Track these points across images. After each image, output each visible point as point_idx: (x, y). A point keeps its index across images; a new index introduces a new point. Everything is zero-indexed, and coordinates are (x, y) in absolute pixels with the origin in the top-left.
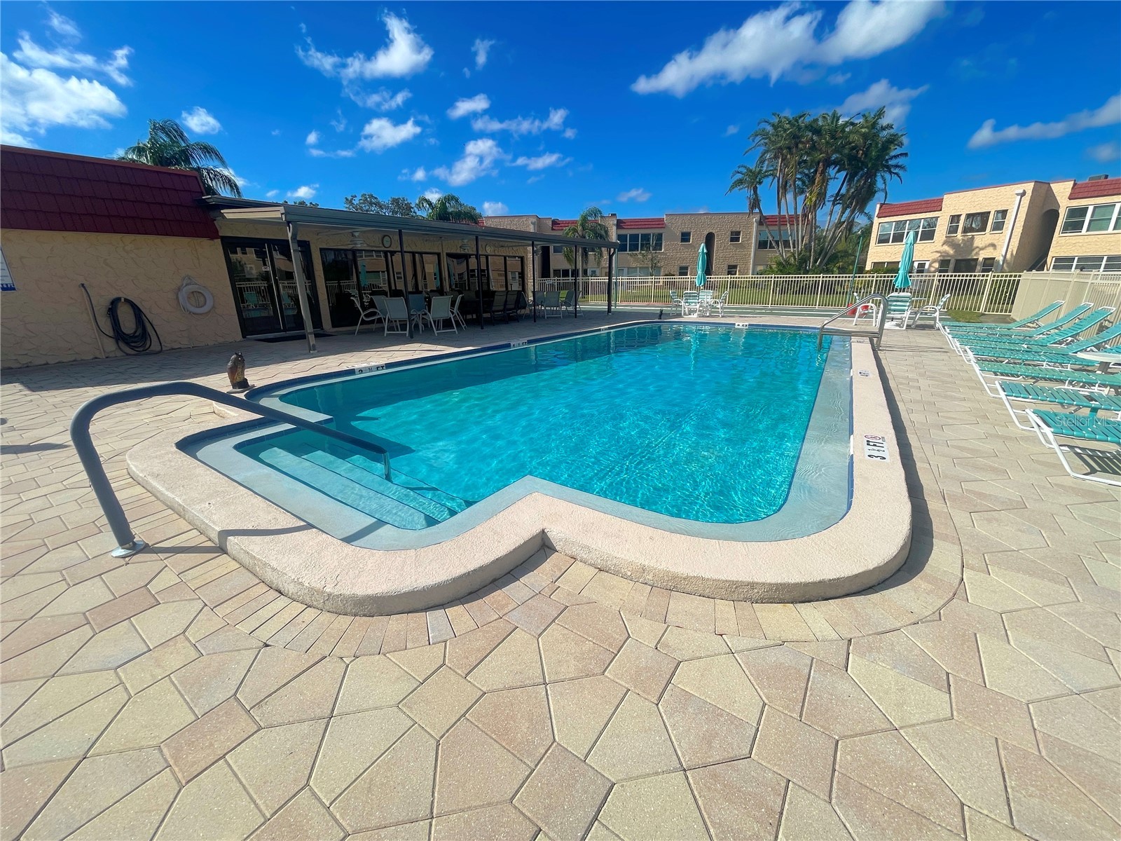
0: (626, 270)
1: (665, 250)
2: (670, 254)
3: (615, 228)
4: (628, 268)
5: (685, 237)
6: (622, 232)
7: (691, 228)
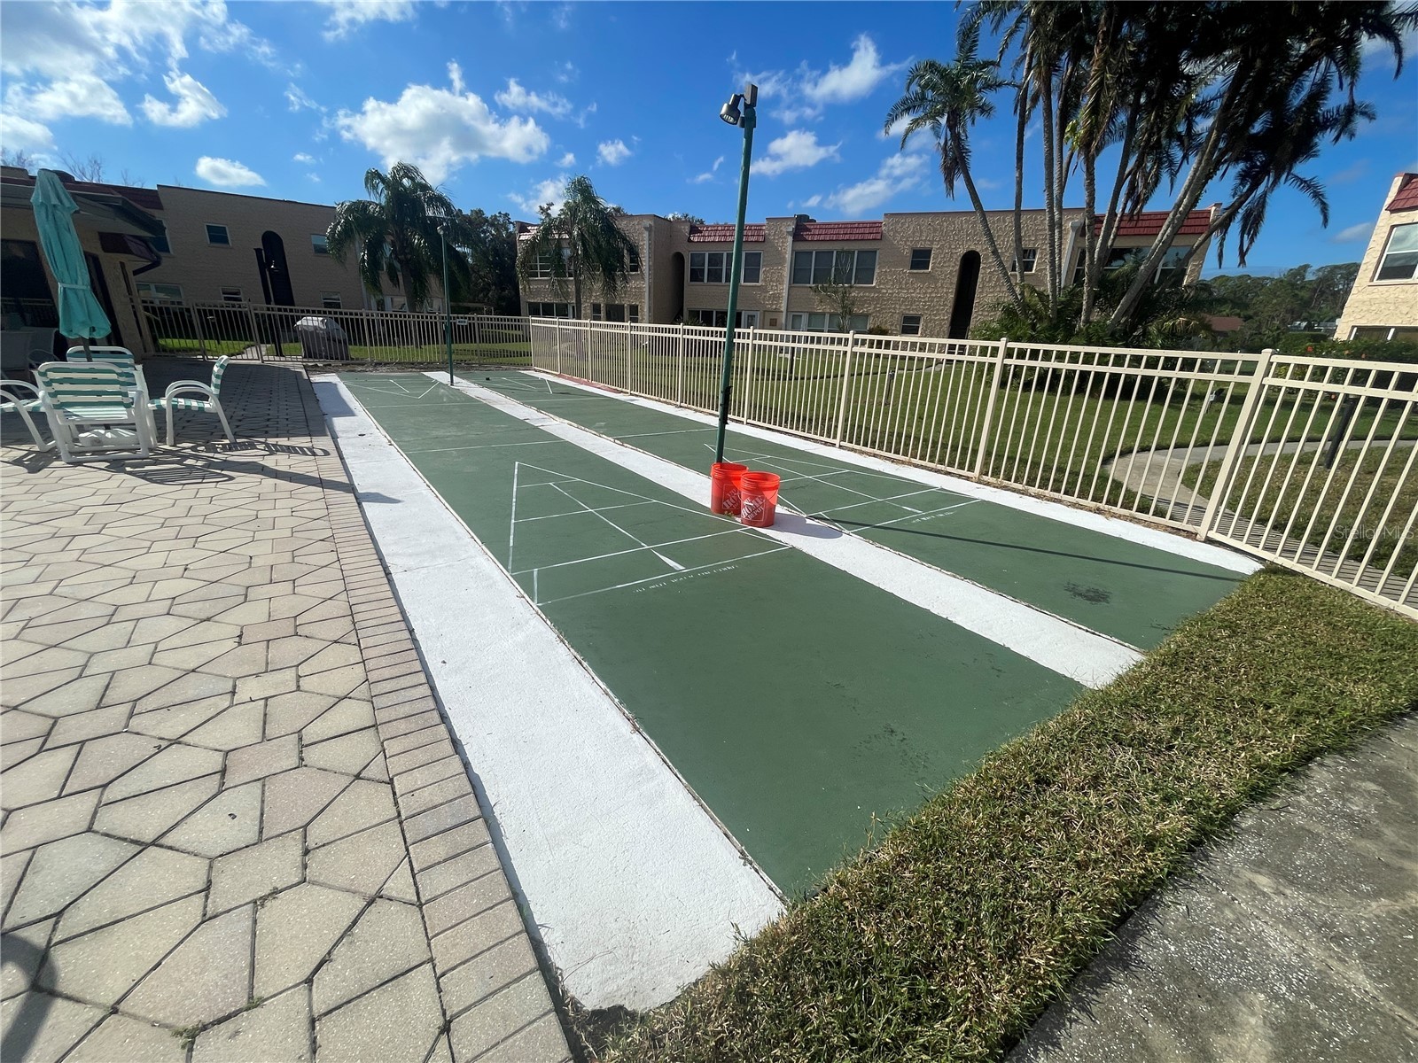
0: (805, 318)
1: (880, 283)
2: (887, 290)
3: (790, 239)
4: (811, 314)
5: (920, 259)
6: (802, 247)
7: (932, 242)
